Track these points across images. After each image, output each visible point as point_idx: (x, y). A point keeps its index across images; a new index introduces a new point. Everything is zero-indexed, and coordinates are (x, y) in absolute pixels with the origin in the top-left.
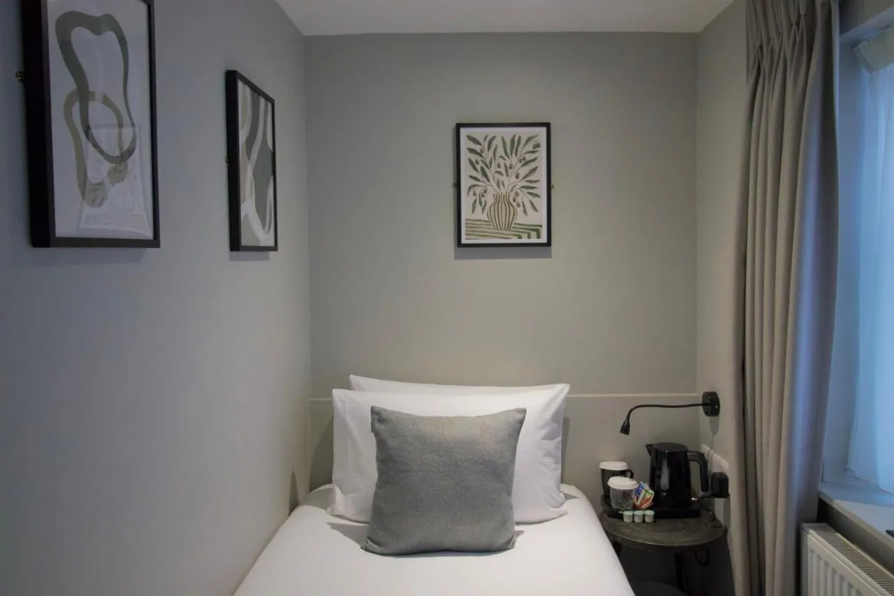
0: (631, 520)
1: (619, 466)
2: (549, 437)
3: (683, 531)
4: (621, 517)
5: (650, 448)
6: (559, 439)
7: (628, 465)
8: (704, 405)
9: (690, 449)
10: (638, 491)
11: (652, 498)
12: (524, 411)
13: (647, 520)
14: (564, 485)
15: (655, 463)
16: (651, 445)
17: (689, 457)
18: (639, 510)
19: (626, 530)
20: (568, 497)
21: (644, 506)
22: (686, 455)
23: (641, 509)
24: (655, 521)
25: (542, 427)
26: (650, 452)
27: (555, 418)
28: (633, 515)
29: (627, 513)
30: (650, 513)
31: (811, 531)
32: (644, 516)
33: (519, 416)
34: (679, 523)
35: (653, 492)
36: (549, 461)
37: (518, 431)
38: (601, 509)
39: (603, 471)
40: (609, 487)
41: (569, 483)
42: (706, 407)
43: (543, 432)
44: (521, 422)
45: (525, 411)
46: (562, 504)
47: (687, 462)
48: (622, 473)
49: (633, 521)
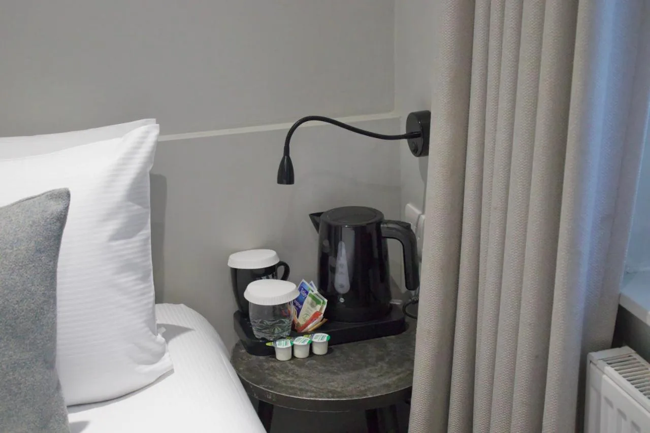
0: (290, 357)
1: (264, 259)
2: (122, 234)
3: (380, 364)
4: (272, 352)
5: (316, 217)
6: (147, 231)
7: (279, 255)
8: (409, 136)
9: (386, 218)
10: (298, 303)
11: (323, 311)
12: (65, 196)
13: (318, 351)
14: (165, 305)
15: (326, 243)
16: (319, 215)
17: (384, 233)
18: (302, 335)
19: (280, 378)
20: (172, 332)
21: (310, 327)
22: (378, 230)
23: (307, 333)
24: (330, 351)
25: (110, 216)
26: (317, 225)
27: (133, 194)
28: (293, 347)
29: (282, 346)
30: (322, 338)
31: (609, 369)
32: (311, 345)
33: (56, 207)
34: (371, 348)
35: (326, 301)
36: (128, 279)
37: (57, 238)
38: (234, 339)
39: (235, 272)
40: (247, 302)
41: (175, 301)
42: (415, 140)
43: (112, 226)
44: (61, 219)
45: (68, 195)
46: (159, 356)
47: (381, 239)
48: (269, 272)
49: (293, 357)
